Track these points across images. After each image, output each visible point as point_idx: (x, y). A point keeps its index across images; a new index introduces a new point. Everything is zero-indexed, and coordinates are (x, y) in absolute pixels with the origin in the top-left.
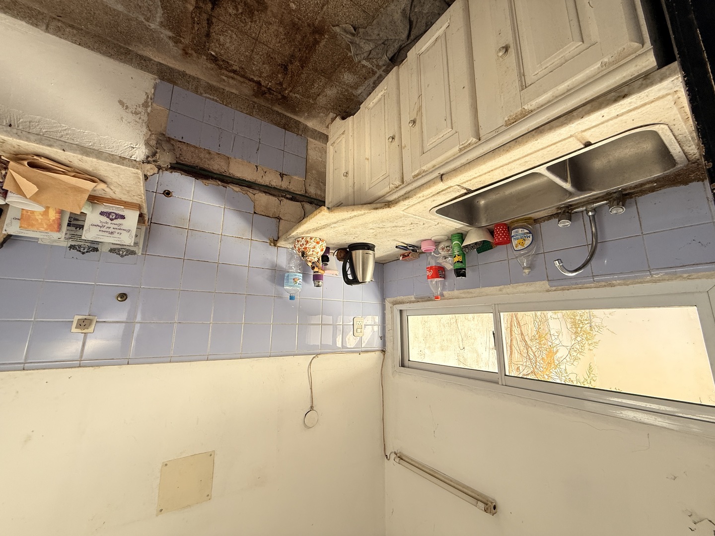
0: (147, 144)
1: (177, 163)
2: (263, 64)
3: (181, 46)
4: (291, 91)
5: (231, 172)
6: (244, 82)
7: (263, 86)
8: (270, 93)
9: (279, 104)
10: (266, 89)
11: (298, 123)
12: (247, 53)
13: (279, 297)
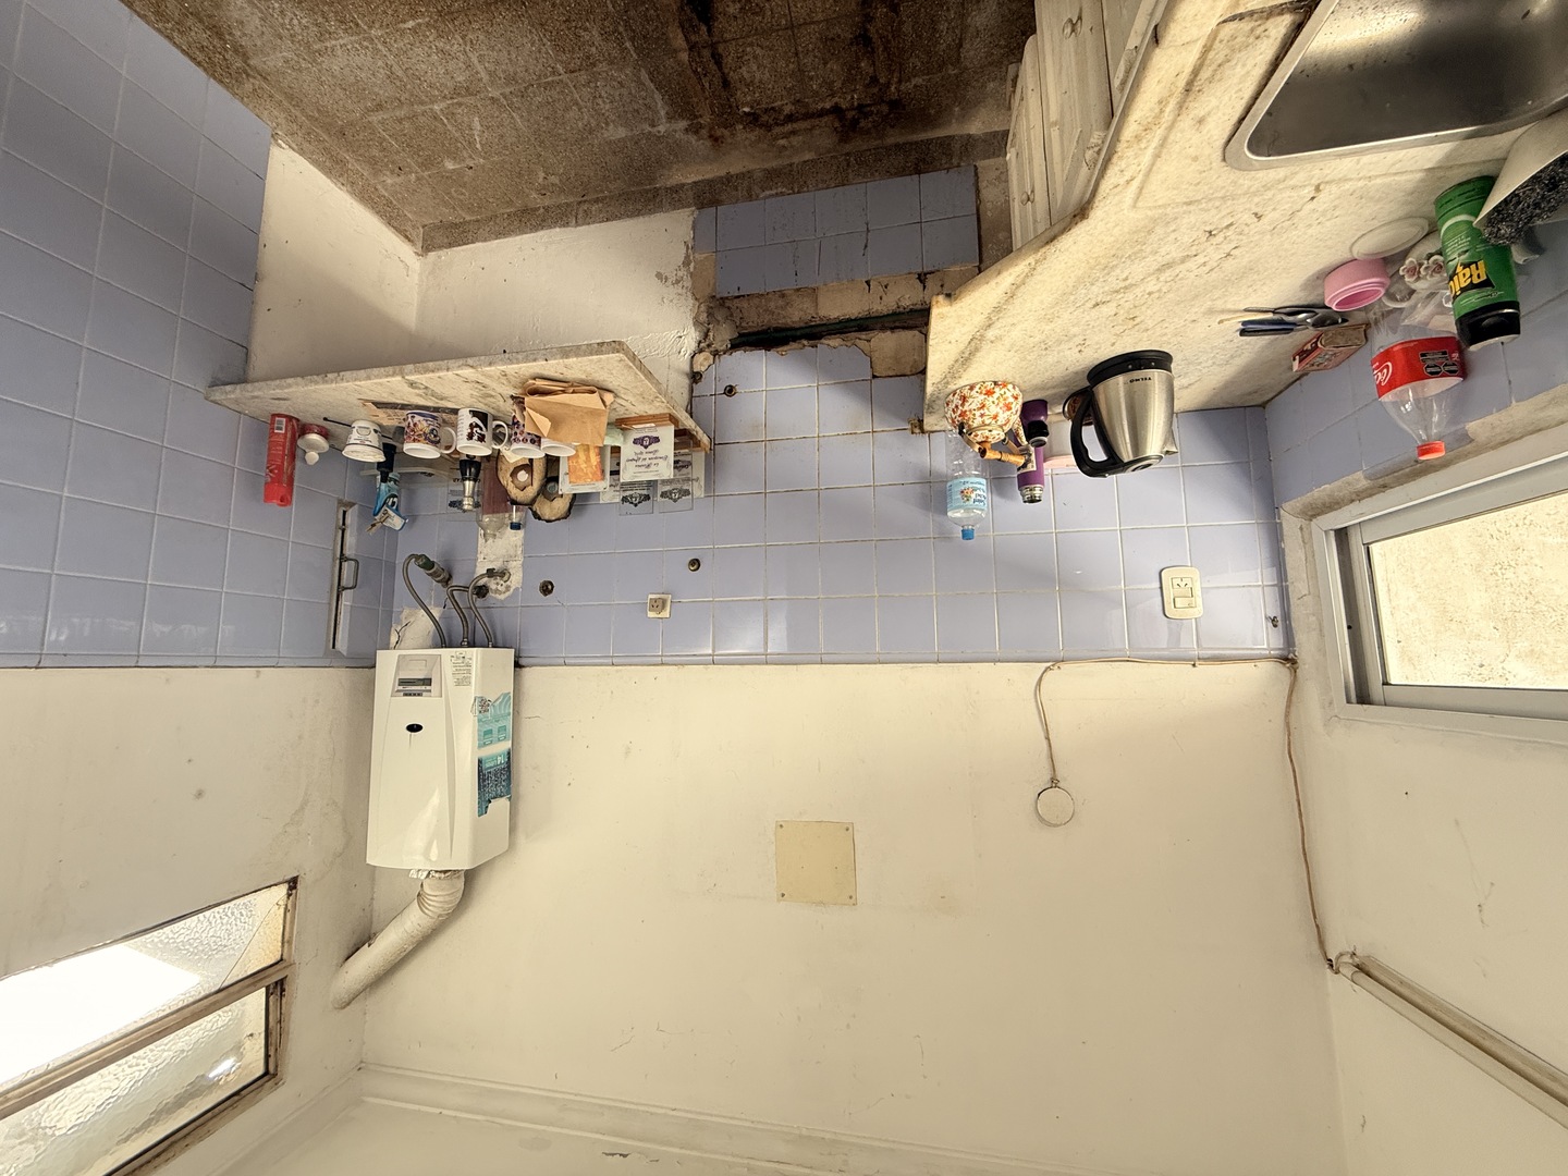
0: (697, 323)
1: (741, 335)
2: (825, 64)
3: (704, 132)
4: (900, 82)
5: (822, 313)
6: (813, 128)
7: (847, 110)
8: (866, 115)
9: (892, 127)
10: (854, 113)
11: (946, 144)
12: (791, 66)
13: (944, 536)
